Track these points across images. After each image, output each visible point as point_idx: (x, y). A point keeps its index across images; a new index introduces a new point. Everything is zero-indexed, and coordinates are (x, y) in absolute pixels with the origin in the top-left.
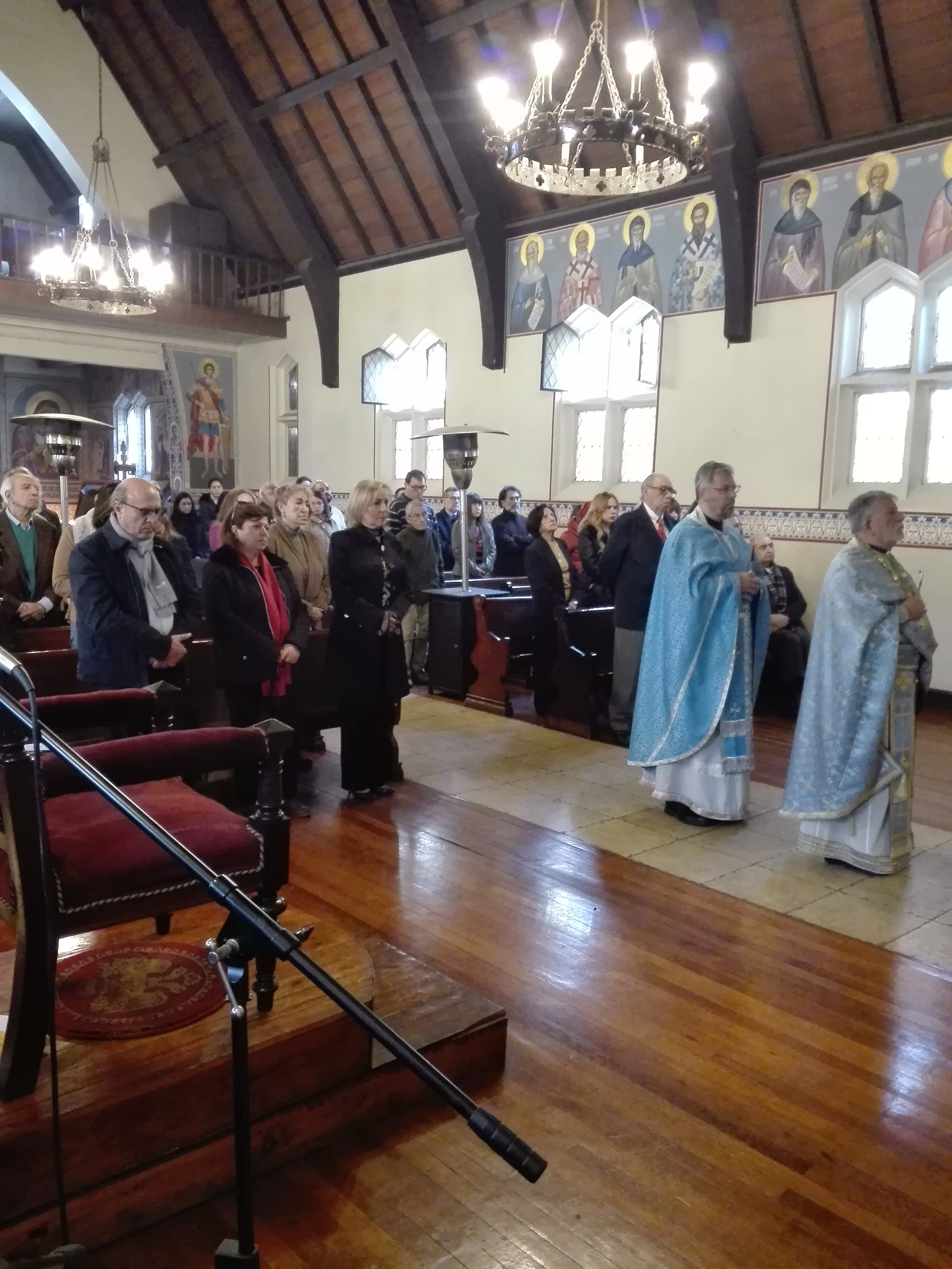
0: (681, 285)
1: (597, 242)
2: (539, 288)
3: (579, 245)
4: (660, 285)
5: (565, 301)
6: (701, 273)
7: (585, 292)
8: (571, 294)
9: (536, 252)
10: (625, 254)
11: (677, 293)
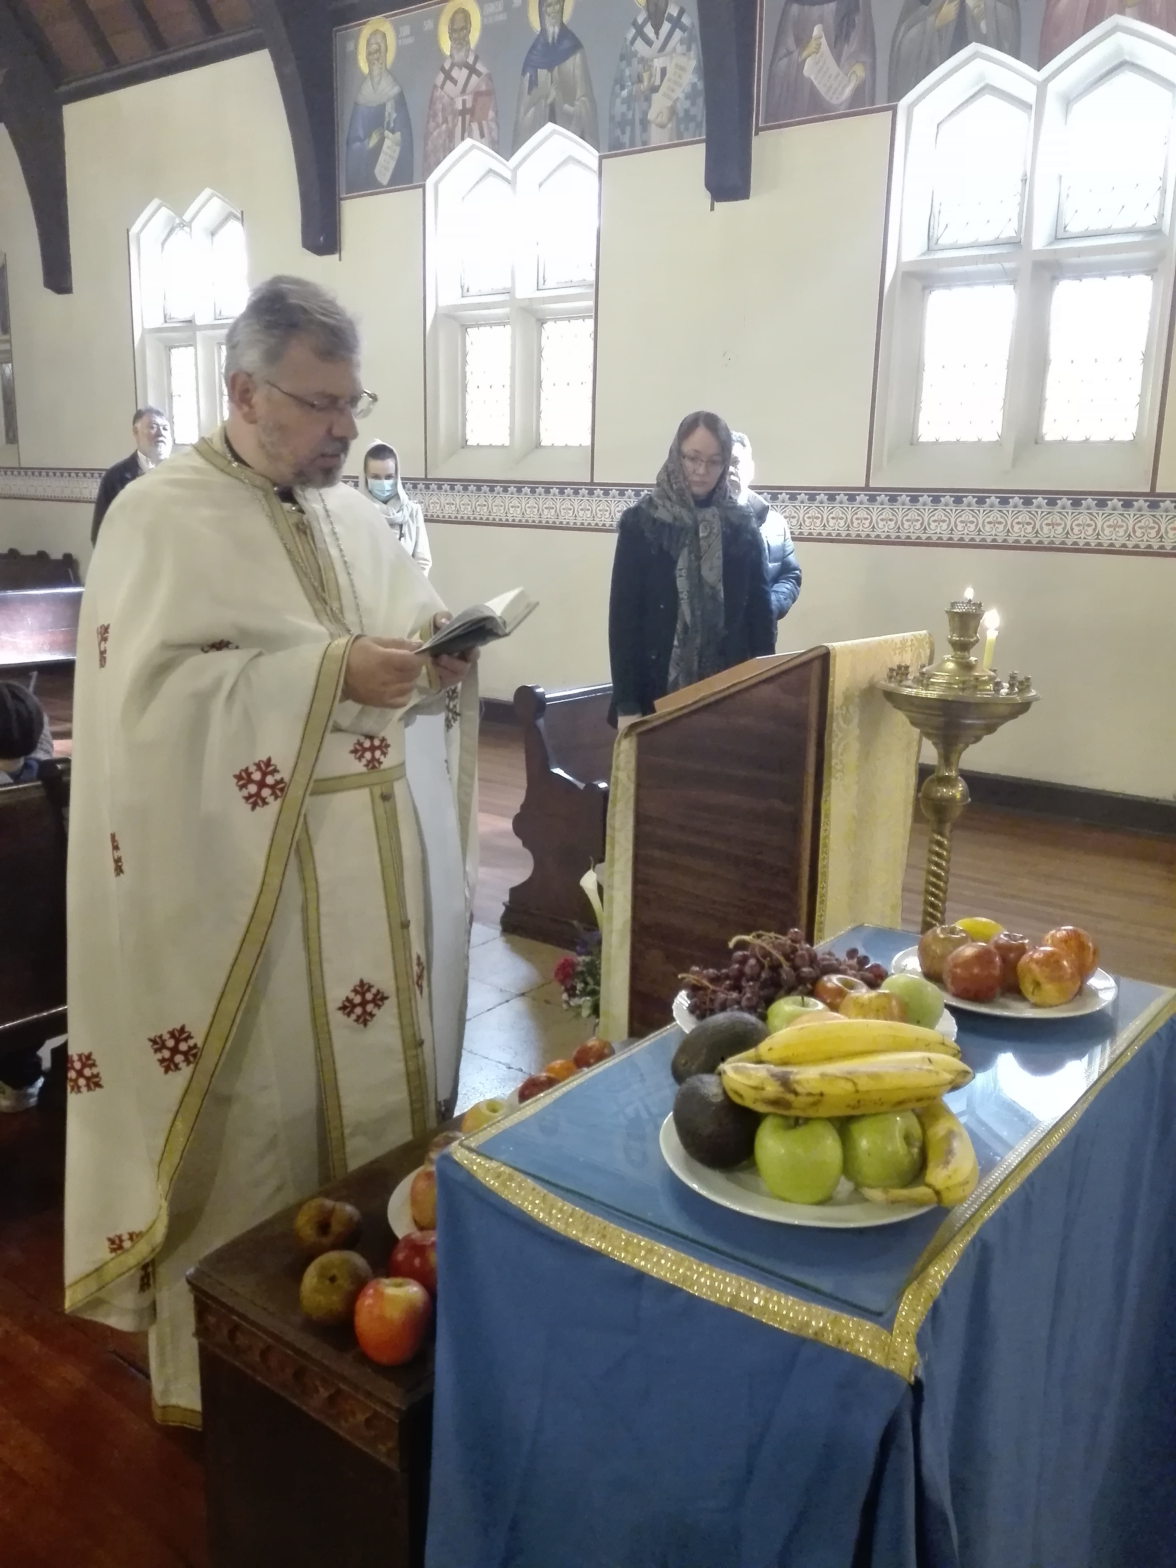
0: (629, 101)
1: (485, 28)
2: (391, 113)
3: (455, 36)
4: (592, 101)
5: (435, 134)
6: (662, 81)
7: (468, 117)
8: (445, 121)
9: (383, 49)
10: (533, 47)
11: (623, 115)
